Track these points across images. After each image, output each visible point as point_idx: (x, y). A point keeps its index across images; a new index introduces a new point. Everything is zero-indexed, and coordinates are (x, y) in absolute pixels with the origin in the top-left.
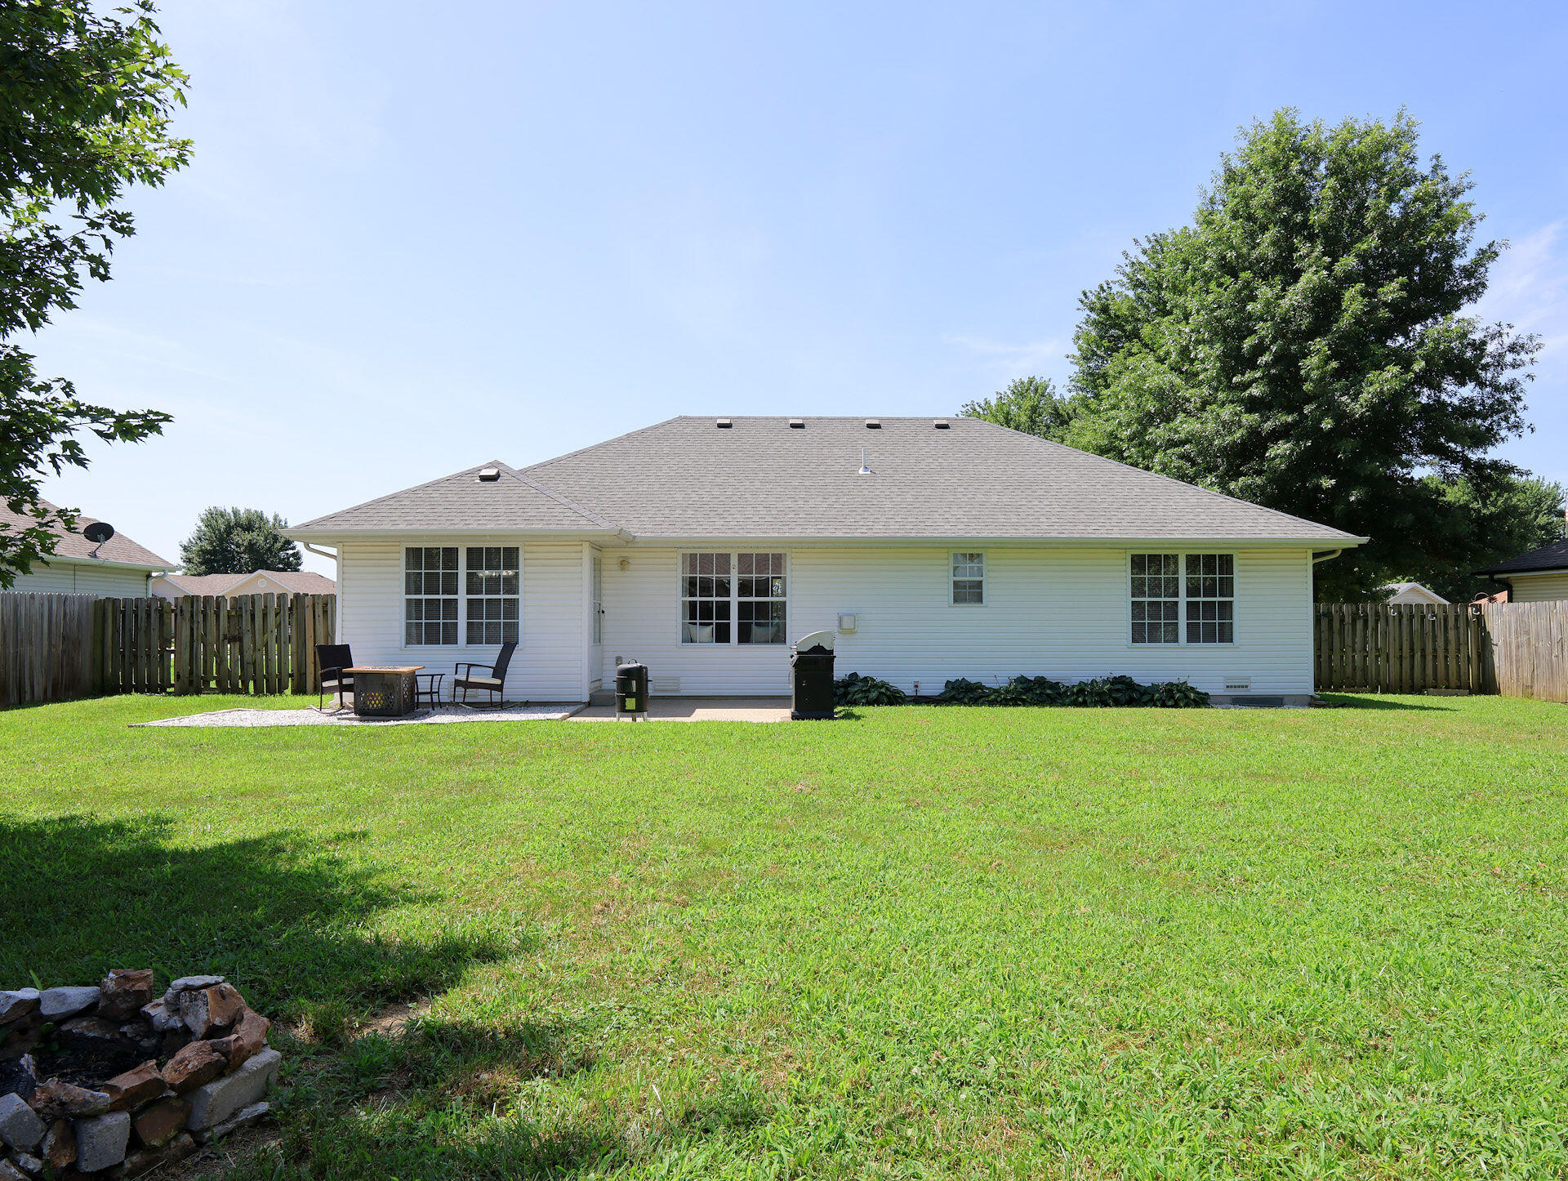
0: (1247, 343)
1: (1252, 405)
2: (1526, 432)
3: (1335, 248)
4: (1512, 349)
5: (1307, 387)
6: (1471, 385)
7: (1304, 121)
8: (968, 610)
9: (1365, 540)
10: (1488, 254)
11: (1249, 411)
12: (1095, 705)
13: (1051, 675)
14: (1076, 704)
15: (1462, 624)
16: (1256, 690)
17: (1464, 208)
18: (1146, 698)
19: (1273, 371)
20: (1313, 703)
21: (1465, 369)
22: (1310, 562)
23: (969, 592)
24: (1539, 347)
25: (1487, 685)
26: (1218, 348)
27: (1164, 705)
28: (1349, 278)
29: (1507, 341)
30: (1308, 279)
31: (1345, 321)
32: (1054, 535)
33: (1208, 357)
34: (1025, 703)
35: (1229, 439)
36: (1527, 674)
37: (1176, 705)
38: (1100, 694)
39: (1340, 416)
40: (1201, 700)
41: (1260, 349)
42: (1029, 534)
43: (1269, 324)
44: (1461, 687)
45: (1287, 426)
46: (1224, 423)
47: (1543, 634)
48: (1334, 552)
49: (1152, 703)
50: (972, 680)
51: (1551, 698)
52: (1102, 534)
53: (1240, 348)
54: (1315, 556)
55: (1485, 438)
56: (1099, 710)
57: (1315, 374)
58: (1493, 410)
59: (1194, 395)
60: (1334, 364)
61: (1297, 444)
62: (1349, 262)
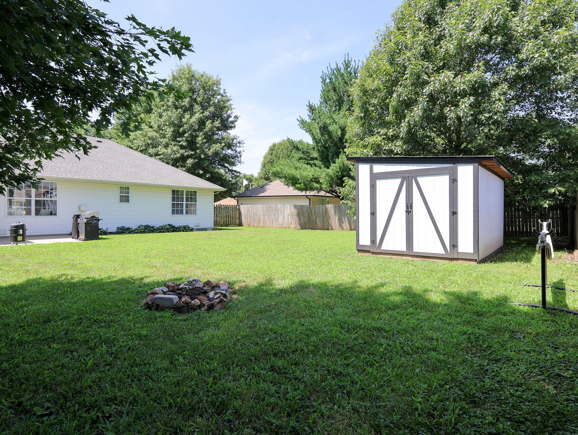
0: (181, 129)
1: (182, 147)
2: (242, 163)
3: (204, 108)
4: (239, 143)
5: (198, 145)
6: (230, 150)
7: (194, 68)
8: (125, 204)
9: (226, 189)
10: (236, 117)
11: (181, 149)
12: (166, 232)
13: (151, 224)
14: (160, 232)
15: (236, 209)
16: (201, 227)
17: (231, 105)
18: (178, 230)
19: (188, 139)
20: (214, 229)
21: (229, 146)
22: (213, 194)
23: (125, 199)
24: (244, 143)
25: (240, 224)
26: (172, 129)
27: (183, 231)
28: (207, 118)
29: (238, 141)
30: (197, 116)
31: (207, 129)
32: (153, 183)
33: (169, 131)
34: (146, 232)
35: (175, 156)
36: (249, 221)
37: (187, 231)
38: (167, 229)
39: (206, 154)
40: (192, 230)
41: (184, 132)
42: (145, 182)
43: (188, 126)
44: (235, 225)
45: (192, 155)
46: (174, 151)
47: (252, 212)
48: (218, 192)
49: (180, 231)
50: (127, 226)
51: (254, 227)
52: (166, 184)
53: (178, 130)
54: (215, 192)
55: (233, 164)
56: (168, 233)
57: (200, 142)
58: (235, 157)
59: (164, 141)
60: (205, 140)
61: (194, 160)
62: (207, 113)
